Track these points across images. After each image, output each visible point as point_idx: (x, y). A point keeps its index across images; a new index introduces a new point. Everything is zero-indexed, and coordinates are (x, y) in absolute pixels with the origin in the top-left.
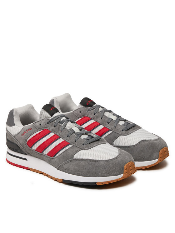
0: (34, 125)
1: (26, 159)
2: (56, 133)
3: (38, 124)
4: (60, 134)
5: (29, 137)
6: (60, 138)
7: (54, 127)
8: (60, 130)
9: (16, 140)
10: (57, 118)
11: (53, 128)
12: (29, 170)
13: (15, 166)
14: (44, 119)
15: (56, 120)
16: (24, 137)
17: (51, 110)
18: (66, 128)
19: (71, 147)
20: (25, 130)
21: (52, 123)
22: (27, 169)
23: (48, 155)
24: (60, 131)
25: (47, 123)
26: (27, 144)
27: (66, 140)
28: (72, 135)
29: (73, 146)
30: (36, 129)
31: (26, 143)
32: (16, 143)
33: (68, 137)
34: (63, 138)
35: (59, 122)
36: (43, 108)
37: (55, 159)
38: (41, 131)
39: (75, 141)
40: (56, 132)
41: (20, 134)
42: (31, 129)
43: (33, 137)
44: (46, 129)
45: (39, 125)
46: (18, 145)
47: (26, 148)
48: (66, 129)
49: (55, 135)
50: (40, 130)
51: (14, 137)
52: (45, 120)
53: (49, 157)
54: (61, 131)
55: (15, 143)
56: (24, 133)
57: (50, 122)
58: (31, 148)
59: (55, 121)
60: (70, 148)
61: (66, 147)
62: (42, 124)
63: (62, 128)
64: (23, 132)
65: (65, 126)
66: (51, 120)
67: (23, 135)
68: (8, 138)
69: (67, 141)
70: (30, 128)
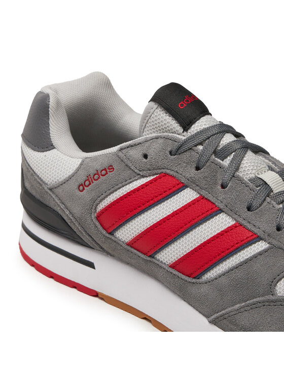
0: (120, 154)
1: (91, 265)
2: (204, 193)
3: (136, 154)
4: (218, 197)
5: (107, 196)
6: (221, 211)
7: (198, 168)
8: (220, 182)
9: (58, 202)
10: (204, 136)
11: (191, 172)
12: (102, 299)
13: (51, 277)
14: (157, 138)
15: (201, 144)
16: (87, 194)
17: (182, 106)
18: (240, 174)
19: (266, 251)
20: (92, 172)
21: (188, 154)
22: (95, 294)
23: (174, 266)
24: (219, 187)
25: (171, 153)
26: (98, 218)
27: (244, 223)
28: (265, 203)
29: (272, 247)
30: (129, 172)
31: (94, 216)
32: (57, 209)
33: (249, 209)
34: (231, 212)
35: (215, 152)
36: (153, 99)
37: (204, 289)
38: (149, 179)
39: (279, 229)
40: (205, 189)
41: (73, 185)
42: (111, 168)
43: (121, 199)
44: (166, 175)
45: (141, 157)
46: (65, 218)
47: (92, 231)
48: (241, 180)
49: (202, 198)
50: (143, 177)
51: (51, 189)
52: (161, 141)
53: (180, 275)
54: (223, 187)
55: (55, 208)
56: (87, 183)
57: (182, 150)
58: (111, 233)
59: (200, 147)
60: (260, 254)
61: (243, 249)
62: (151, 154)
63: (227, 176)
64: (85, 178)
65: (237, 169)
66: (186, 141)
67: (82, 187)
68: (27, 185)
69: (249, 226)
70: (106, 165)
